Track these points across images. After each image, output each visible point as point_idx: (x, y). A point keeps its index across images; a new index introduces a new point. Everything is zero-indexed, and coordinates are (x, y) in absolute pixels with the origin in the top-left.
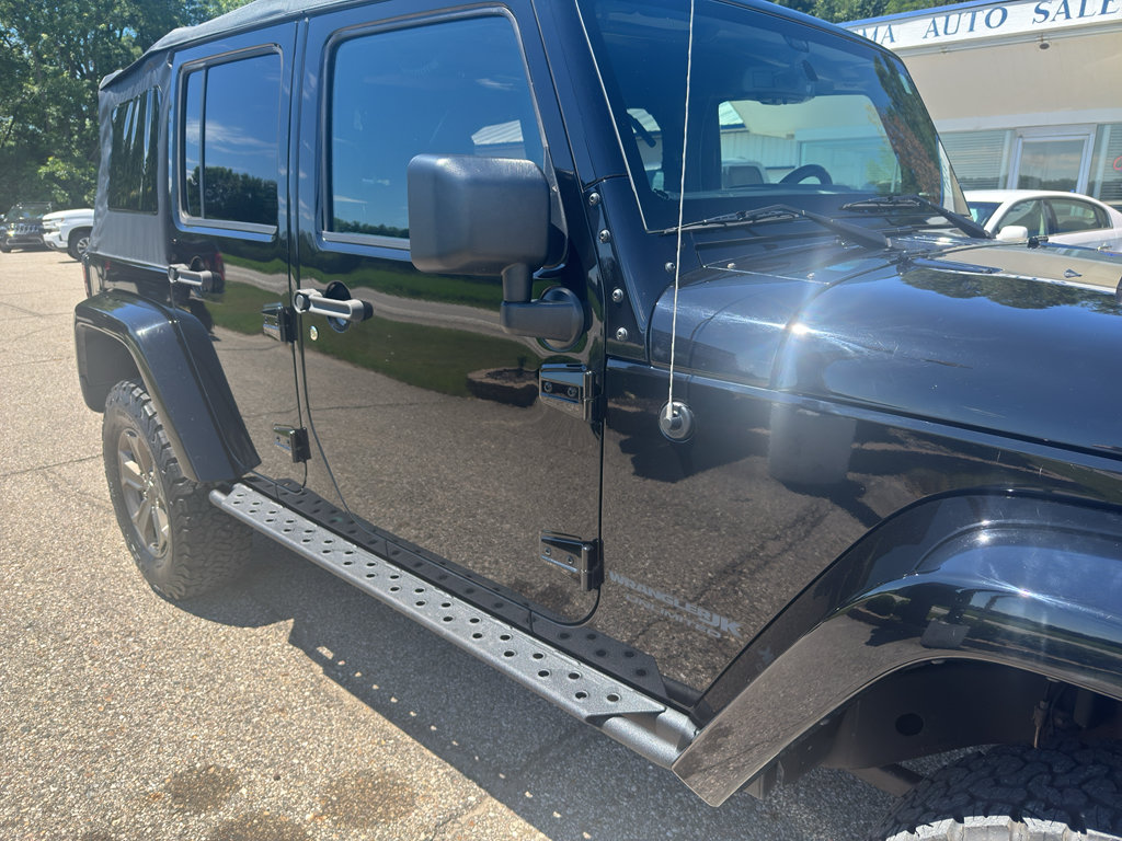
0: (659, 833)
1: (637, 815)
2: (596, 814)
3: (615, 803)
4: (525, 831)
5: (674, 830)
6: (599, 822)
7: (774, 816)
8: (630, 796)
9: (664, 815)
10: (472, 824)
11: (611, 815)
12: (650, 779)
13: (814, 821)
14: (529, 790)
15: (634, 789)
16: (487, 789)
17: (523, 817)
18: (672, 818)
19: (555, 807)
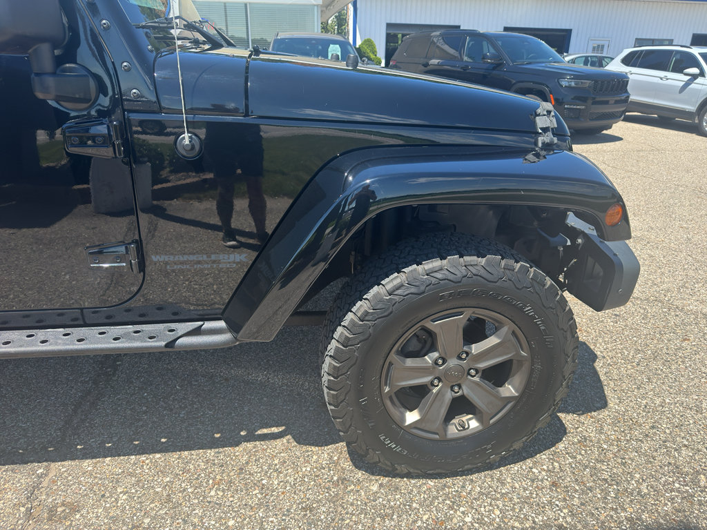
0: (176, 418)
1: (157, 418)
2: (133, 431)
3: (140, 420)
4: (96, 463)
5: (183, 412)
6: (139, 433)
7: (226, 380)
8: (145, 412)
9: (171, 410)
10: (54, 482)
11: (142, 426)
12: (149, 400)
13: (245, 371)
14: (78, 444)
15: (144, 408)
16: (46, 461)
17: (87, 458)
18: (177, 408)
19: (104, 442)
